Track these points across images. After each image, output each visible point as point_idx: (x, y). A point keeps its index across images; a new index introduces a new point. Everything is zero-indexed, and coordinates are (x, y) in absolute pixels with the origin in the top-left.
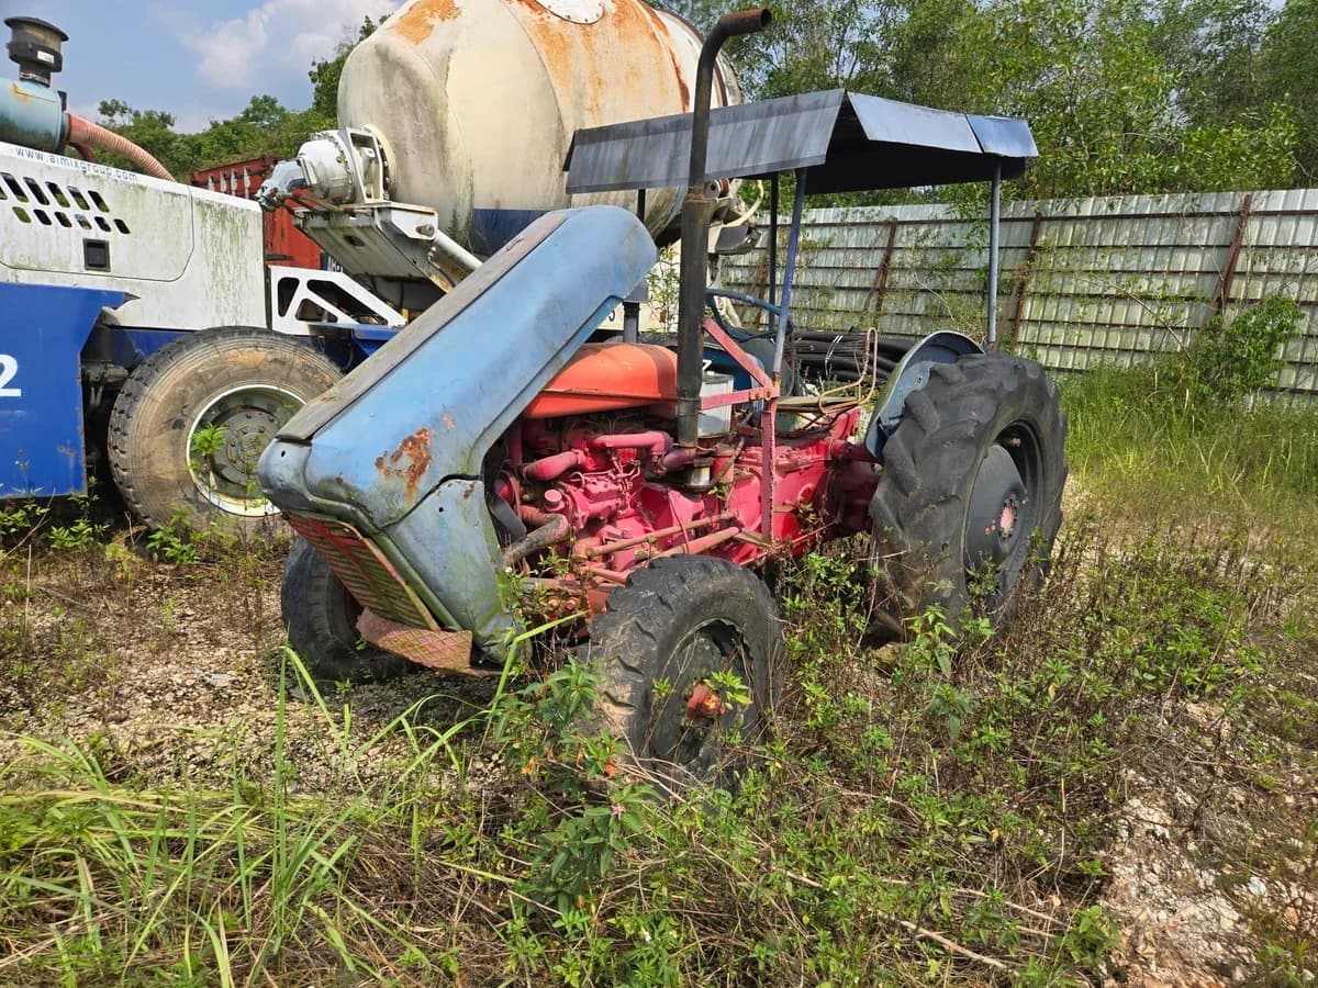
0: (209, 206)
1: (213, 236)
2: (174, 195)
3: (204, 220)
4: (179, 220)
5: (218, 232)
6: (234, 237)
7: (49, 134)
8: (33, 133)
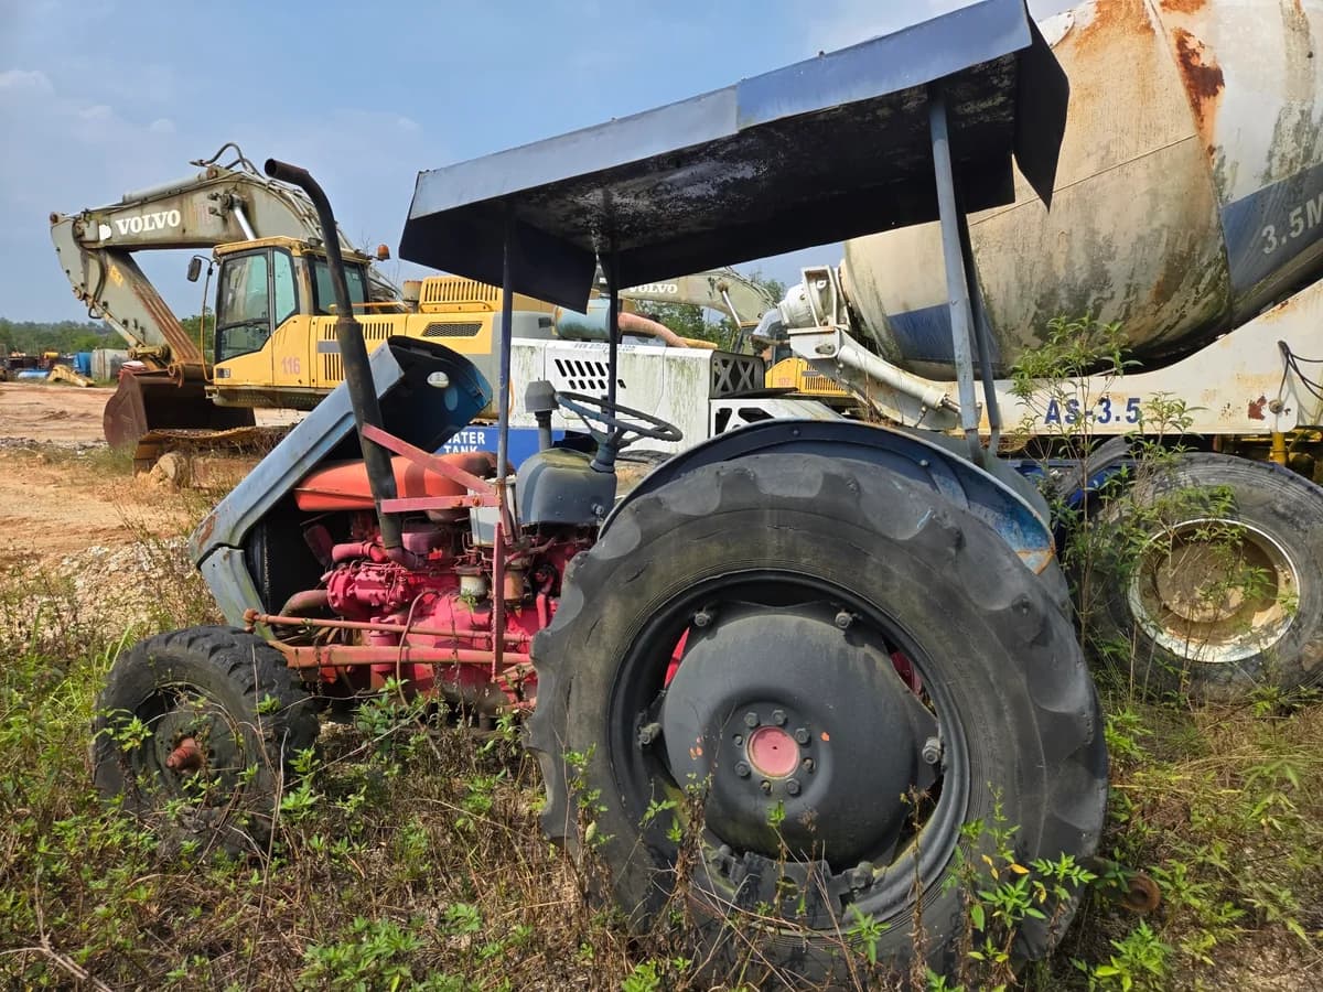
0: (674, 360)
1: (675, 383)
2: (653, 356)
3: (670, 371)
4: (655, 374)
5: (679, 378)
6: (689, 382)
7: (601, 330)
8: (594, 331)
